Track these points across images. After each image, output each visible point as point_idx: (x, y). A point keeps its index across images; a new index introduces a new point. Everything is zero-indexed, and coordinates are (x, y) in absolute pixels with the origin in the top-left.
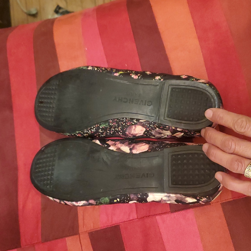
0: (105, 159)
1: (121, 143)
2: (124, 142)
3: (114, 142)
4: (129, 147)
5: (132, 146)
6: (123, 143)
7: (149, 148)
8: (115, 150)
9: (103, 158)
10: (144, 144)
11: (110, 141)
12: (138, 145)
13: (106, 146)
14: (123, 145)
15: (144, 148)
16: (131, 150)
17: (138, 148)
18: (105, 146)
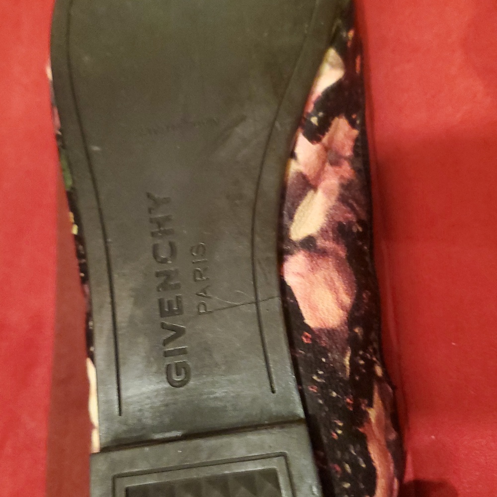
0: (238, 130)
1: (346, 187)
2: (351, 201)
3: (348, 153)
4: (323, 232)
5: (329, 245)
6: (343, 199)
7: (321, 330)
8: (294, 167)
9: (243, 119)
10: (347, 300)
11: (355, 132)
12: (335, 275)
13: (314, 120)
14: (334, 198)
15: (320, 306)
16: (308, 243)
17: (320, 275)
18: (310, 116)
